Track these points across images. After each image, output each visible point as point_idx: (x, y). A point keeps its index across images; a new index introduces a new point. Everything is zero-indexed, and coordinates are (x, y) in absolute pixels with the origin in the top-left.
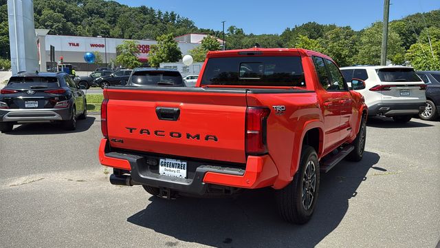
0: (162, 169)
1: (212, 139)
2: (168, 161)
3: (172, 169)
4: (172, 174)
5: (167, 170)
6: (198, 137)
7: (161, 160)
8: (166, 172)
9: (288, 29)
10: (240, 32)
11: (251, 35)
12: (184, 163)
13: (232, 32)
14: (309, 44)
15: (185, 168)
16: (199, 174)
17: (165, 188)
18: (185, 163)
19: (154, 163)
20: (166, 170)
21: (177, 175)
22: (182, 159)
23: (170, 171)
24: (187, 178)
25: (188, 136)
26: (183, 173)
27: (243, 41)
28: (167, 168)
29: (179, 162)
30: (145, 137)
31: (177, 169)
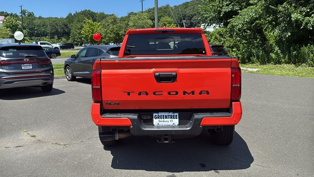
0: (156, 121)
1: (204, 93)
2: (160, 114)
3: (165, 120)
4: (166, 124)
5: (161, 121)
6: (193, 93)
7: (154, 114)
8: (160, 123)
9: (70, 14)
10: (31, 15)
11: (40, 17)
12: (175, 114)
13: (24, 14)
14: (93, 26)
15: (178, 118)
16: (196, 120)
17: (166, 135)
18: (177, 114)
19: (149, 118)
20: (159, 121)
21: (171, 123)
22: (174, 111)
23: (164, 121)
24: (179, 125)
25: (185, 93)
26: (176, 121)
27: (35, 22)
28: (161, 120)
29: (171, 114)
30: (143, 97)
31: (170, 119)
